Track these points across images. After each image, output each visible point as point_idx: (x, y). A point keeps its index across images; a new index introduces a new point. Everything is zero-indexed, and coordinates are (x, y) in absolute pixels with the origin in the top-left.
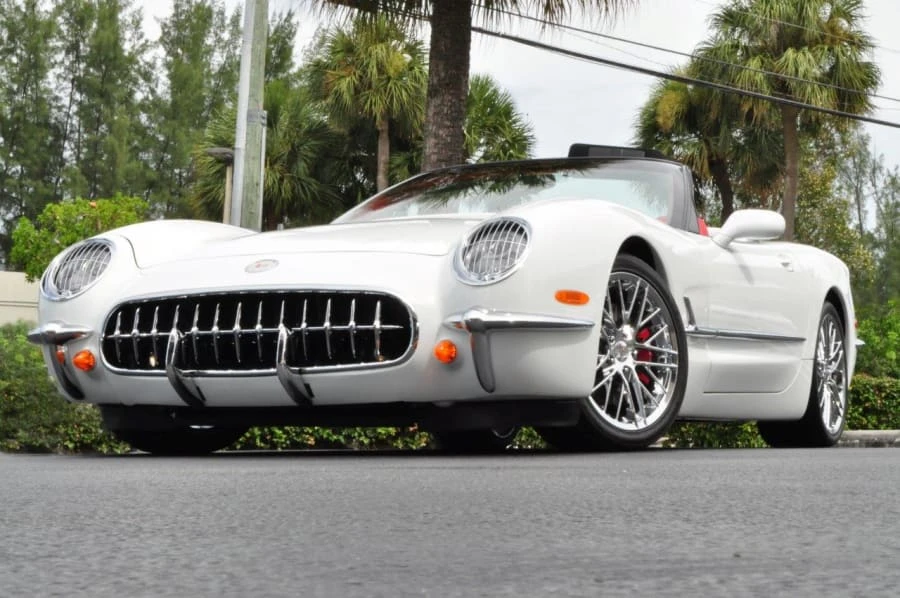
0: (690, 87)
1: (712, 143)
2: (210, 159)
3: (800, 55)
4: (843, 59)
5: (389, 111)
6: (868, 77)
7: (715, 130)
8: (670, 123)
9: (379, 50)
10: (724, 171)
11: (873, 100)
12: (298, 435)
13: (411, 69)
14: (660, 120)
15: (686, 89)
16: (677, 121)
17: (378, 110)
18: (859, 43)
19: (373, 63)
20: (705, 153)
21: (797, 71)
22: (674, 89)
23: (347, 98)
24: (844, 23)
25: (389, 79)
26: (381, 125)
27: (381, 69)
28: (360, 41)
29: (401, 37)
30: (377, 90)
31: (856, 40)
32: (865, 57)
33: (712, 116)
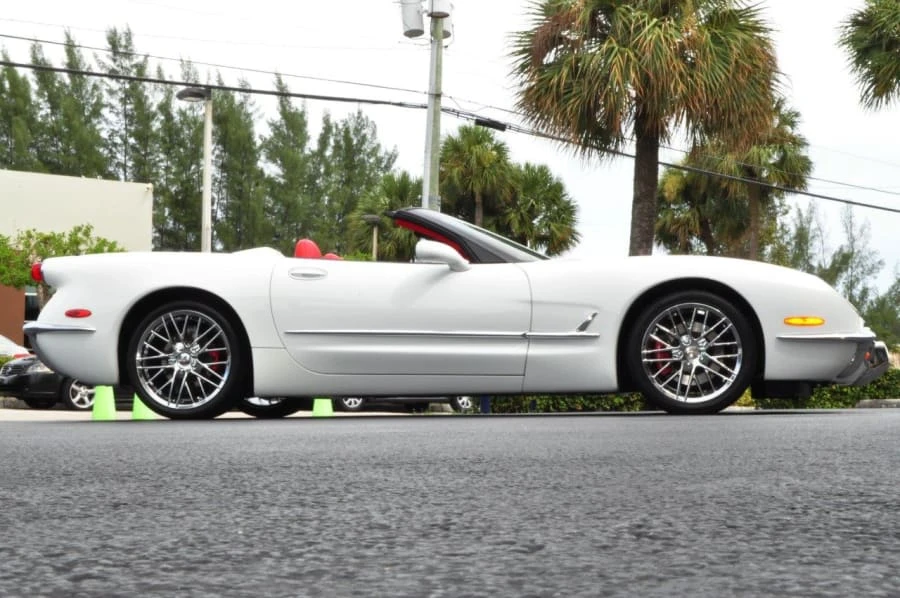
0: (685, 172)
1: (702, 210)
2: (363, 222)
3: (762, 151)
4: (789, 153)
5: (484, 188)
6: (806, 165)
7: (704, 200)
8: (673, 197)
9: (477, 149)
10: (708, 227)
11: (808, 181)
12: (572, 403)
13: (499, 161)
14: (666, 194)
15: (682, 174)
16: (678, 194)
17: (477, 189)
18: (799, 143)
19: (474, 157)
20: (697, 215)
21: (760, 159)
22: (675, 174)
23: (456, 180)
24: (788, 129)
25: (484, 168)
26: (478, 199)
27: (479, 162)
28: (464, 143)
29: (490, 140)
30: (477, 176)
31: (797, 141)
32: (803, 152)
33: (702, 191)
